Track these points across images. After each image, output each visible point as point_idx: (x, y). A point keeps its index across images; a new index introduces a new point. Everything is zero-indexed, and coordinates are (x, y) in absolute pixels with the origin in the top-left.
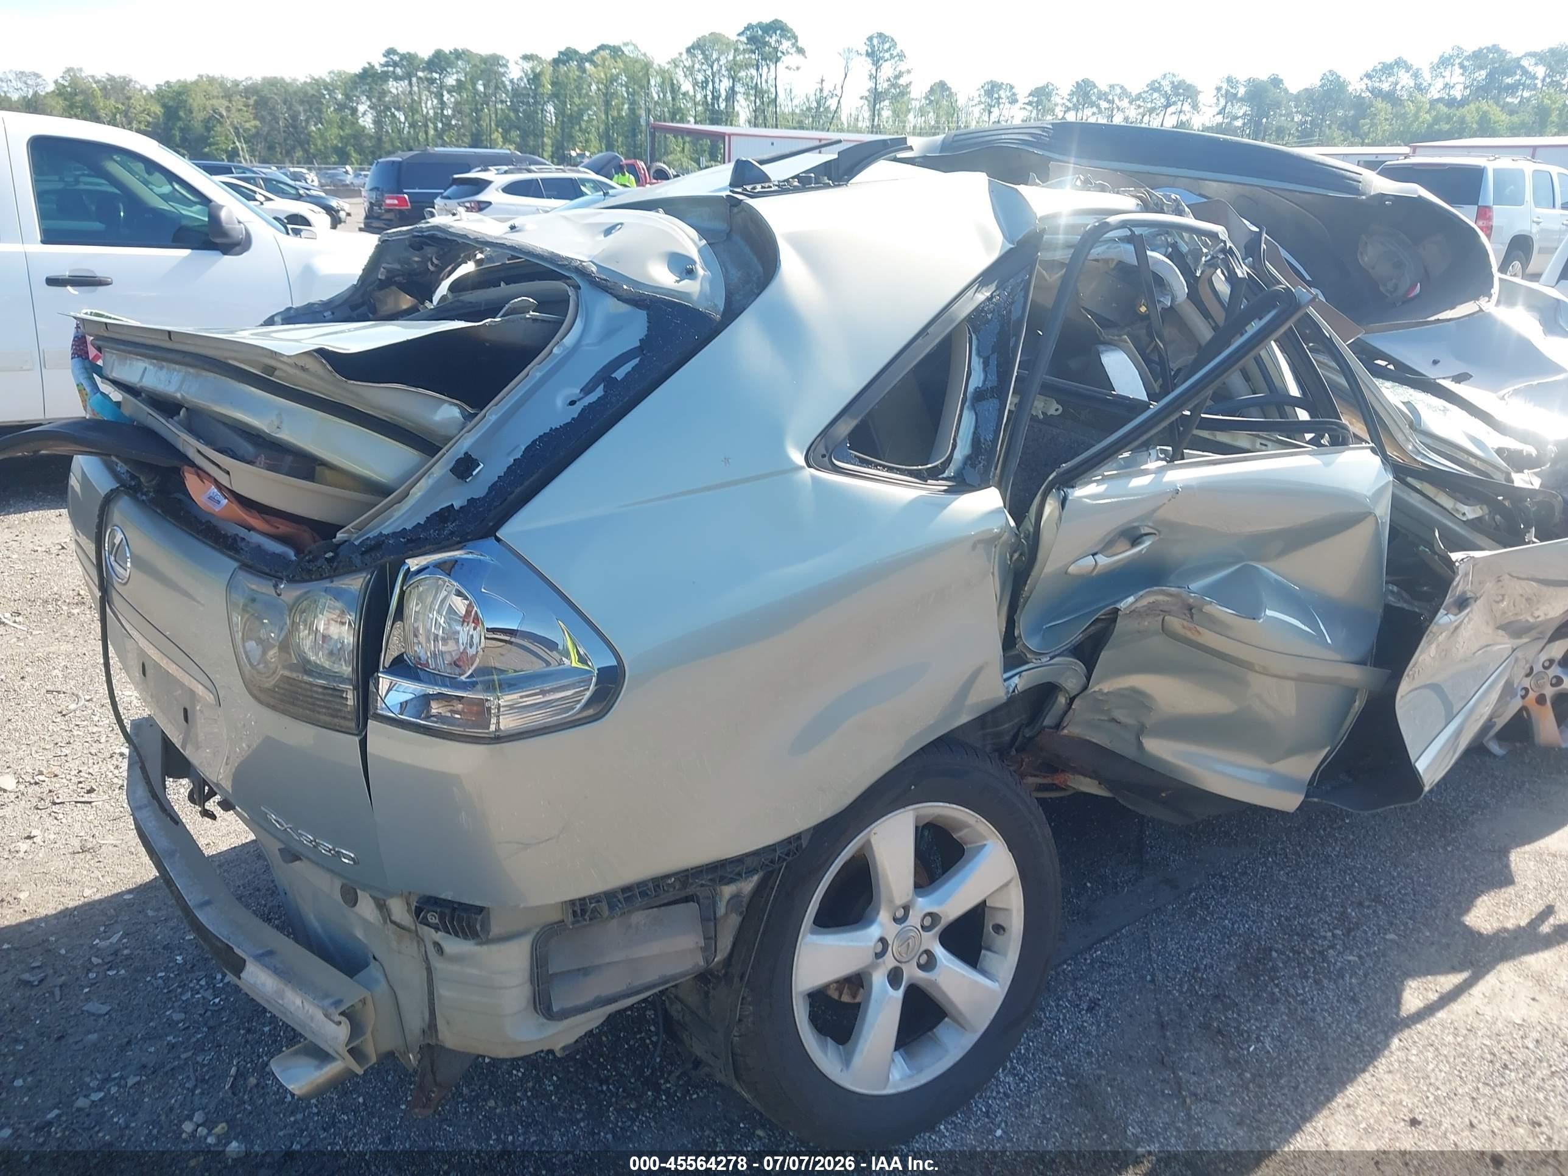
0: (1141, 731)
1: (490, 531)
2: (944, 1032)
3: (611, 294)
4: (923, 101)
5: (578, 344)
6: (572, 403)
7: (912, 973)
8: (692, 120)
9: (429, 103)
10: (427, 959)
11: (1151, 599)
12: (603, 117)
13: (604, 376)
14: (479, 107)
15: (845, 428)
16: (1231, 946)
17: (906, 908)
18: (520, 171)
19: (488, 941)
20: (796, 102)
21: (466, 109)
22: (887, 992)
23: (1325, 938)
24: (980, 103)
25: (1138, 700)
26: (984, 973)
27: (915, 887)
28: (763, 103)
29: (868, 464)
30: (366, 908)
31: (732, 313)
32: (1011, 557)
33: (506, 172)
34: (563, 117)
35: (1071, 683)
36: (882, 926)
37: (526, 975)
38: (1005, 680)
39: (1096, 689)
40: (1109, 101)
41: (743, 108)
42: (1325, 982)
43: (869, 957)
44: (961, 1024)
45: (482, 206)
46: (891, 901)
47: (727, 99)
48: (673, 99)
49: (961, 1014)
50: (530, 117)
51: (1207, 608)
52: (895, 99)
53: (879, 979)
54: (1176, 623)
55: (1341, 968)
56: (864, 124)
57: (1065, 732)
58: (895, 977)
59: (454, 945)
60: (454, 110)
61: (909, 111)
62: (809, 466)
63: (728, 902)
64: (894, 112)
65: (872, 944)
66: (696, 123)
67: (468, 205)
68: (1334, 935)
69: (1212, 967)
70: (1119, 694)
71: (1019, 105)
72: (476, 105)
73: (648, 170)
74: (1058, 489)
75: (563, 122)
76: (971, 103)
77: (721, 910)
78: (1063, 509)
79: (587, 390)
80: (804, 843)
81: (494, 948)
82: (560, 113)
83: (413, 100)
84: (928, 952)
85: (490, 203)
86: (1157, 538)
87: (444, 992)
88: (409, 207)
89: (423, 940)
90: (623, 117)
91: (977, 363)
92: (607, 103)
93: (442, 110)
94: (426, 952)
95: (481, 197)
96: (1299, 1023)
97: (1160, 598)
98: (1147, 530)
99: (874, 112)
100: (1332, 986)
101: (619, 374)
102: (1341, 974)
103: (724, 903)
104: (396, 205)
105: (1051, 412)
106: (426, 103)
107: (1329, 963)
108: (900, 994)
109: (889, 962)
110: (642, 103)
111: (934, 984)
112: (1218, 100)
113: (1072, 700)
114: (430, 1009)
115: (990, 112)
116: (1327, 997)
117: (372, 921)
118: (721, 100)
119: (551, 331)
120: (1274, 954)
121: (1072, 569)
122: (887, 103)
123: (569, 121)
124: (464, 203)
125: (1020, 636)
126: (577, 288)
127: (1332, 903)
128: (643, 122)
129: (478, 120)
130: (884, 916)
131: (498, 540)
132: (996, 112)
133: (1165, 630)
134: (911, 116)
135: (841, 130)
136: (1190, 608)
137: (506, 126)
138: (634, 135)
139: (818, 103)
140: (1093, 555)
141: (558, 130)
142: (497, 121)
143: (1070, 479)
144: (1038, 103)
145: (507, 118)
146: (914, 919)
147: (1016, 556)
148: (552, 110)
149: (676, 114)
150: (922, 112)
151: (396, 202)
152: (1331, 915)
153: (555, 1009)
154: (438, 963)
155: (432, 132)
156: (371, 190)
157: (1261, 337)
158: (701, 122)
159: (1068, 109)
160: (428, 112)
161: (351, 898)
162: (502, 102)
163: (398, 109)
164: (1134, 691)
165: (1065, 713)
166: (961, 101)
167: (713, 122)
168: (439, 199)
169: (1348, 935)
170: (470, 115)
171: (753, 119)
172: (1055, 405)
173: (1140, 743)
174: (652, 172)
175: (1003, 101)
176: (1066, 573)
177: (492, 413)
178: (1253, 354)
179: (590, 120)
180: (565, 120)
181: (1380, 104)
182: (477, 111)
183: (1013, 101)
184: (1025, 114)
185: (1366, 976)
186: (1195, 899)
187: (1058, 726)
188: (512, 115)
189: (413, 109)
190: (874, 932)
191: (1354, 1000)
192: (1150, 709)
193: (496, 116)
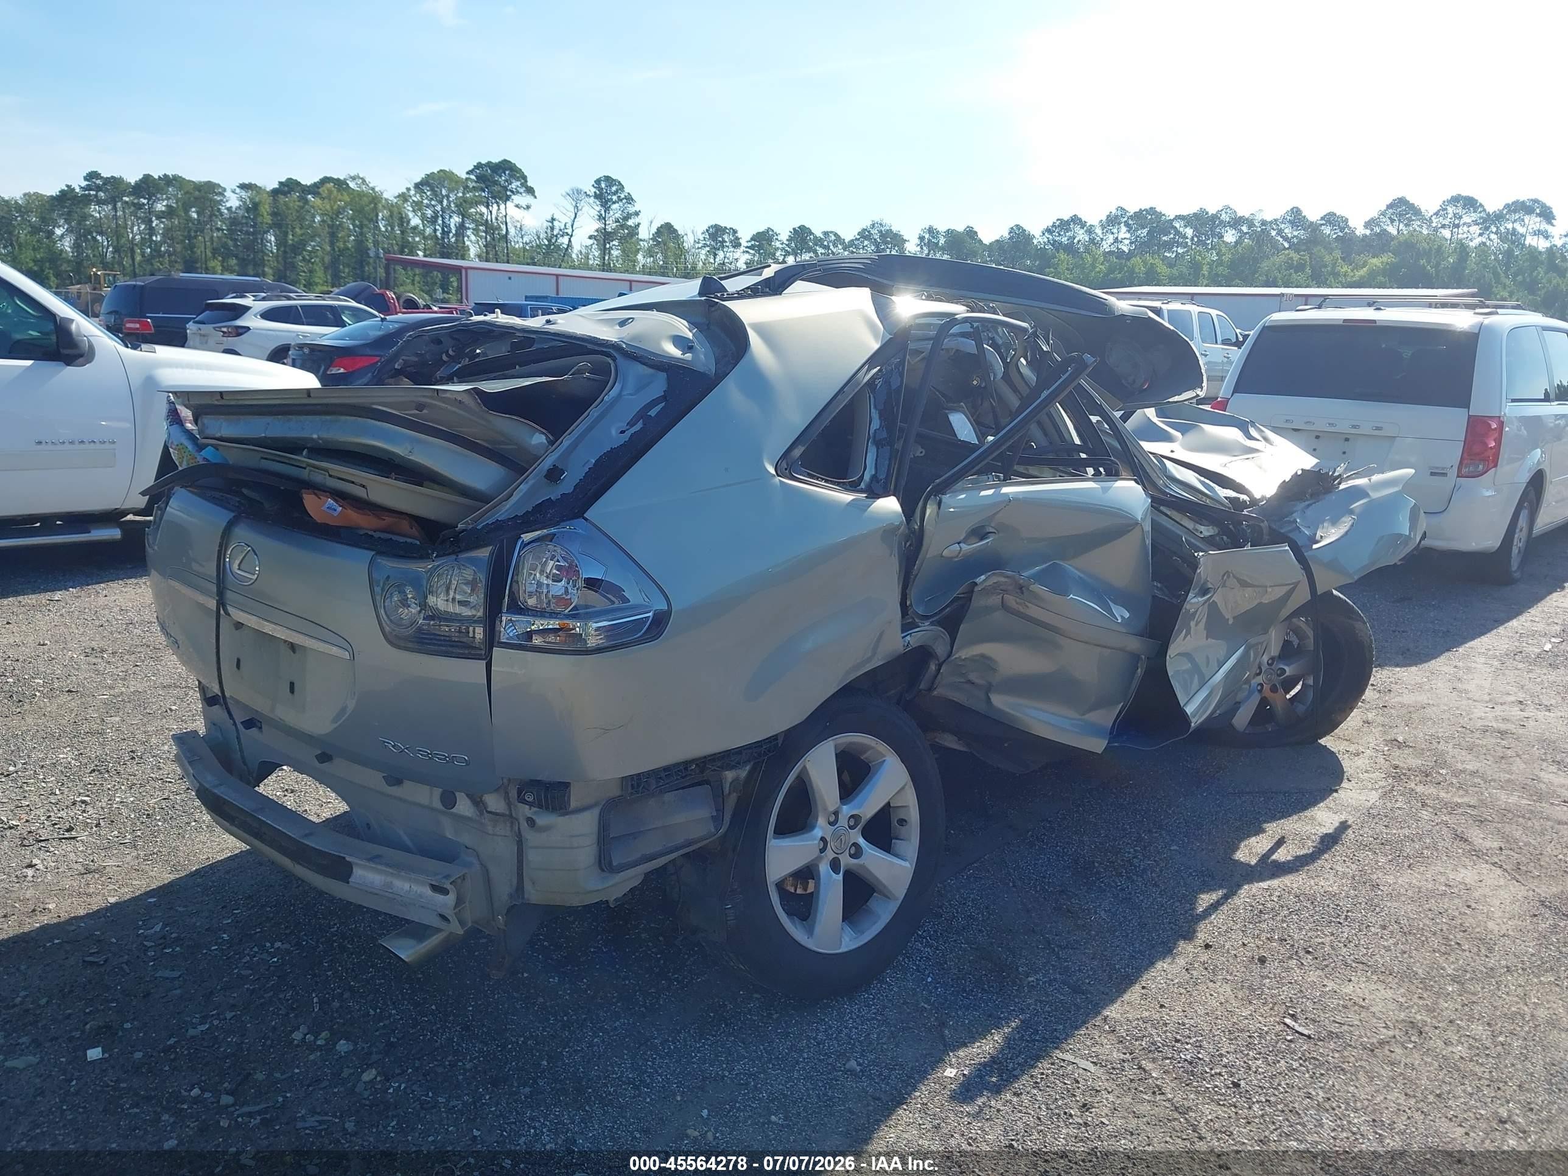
0: (989, 688)
1: (580, 514)
2: (875, 903)
3: (640, 362)
4: (651, 242)
5: (620, 395)
6: (622, 432)
7: (846, 860)
8: (420, 253)
9: (136, 228)
10: (519, 835)
11: (995, 579)
12: (328, 248)
13: (642, 414)
14: (193, 234)
15: (797, 452)
16: (1065, 862)
17: (836, 813)
18: (278, 298)
19: (567, 814)
20: (526, 239)
21: (178, 234)
22: (831, 876)
23: (1129, 853)
24: (705, 245)
25: (986, 663)
26: (896, 856)
27: (841, 799)
28: (493, 239)
29: (812, 477)
30: (464, 806)
31: (720, 376)
32: (905, 544)
33: (264, 299)
34: (285, 247)
35: (940, 650)
36: (821, 828)
37: (595, 837)
38: (903, 637)
39: (957, 656)
40: (825, 247)
41: (473, 245)
42: (1135, 877)
43: (816, 853)
44: (887, 896)
45: (240, 331)
46: (826, 809)
47: (456, 235)
48: (402, 232)
49: (885, 887)
50: (249, 247)
51: (1032, 588)
52: (623, 240)
53: (824, 868)
54: (1011, 600)
55: (1144, 869)
56: (594, 260)
57: (935, 693)
58: (835, 865)
59: (544, 819)
60: (164, 235)
61: (638, 251)
62: (778, 476)
63: (731, 783)
64: (623, 251)
65: (816, 842)
66: (425, 256)
67: (225, 330)
68: (1135, 850)
69: (1054, 875)
70: (972, 659)
71: (742, 249)
72: (189, 232)
73: (398, 299)
74: (935, 496)
75: (285, 252)
76: (697, 245)
77: (726, 791)
78: (939, 508)
79: (631, 424)
80: (780, 741)
81: (574, 817)
82: (281, 243)
83: (117, 225)
84: (855, 845)
85: (248, 329)
86: (997, 536)
87: (533, 857)
88: (153, 331)
89: (517, 820)
90: (348, 249)
91: (875, 415)
92: (333, 235)
93: (151, 236)
94: (519, 829)
95: (239, 323)
96: (1121, 901)
97: (1003, 579)
98: (992, 530)
99: (604, 251)
100: (1140, 879)
101: (653, 413)
102: (1144, 870)
103: (728, 785)
104: (137, 329)
105: (918, 454)
106: (132, 229)
107: (1135, 866)
108: (840, 877)
109: (830, 855)
110: (369, 235)
111: (863, 866)
112: (922, 248)
113: (940, 666)
114: (518, 874)
115: (715, 255)
116: (1138, 886)
117: (470, 815)
118: (451, 235)
119: (601, 387)
120: (1096, 865)
121: (946, 553)
122: (616, 243)
123: (290, 251)
124: (220, 327)
125: (911, 605)
126: (614, 359)
127: (1130, 832)
128: (372, 254)
129: (192, 247)
130: (821, 821)
131: (586, 519)
132: (721, 254)
133: (1004, 606)
134: (640, 257)
135: (574, 267)
136: (1021, 588)
137: (222, 252)
138: (362, 267)
139: (549, 241)
140: (959, 543)
141: (280, 259)
142: (213, 249)
143: (941, 489)
144: (760, 247)
145: (225, 246)
146: (843, 821)
147: (908, 544)
148: (273, 239)
149: (406, 246)
150: (650, 253)
151: (138, 326)
152: (1130, 839)
153: (615, 864)
154: (529, 835)
155: (138, 258)
156: (110, 313)
157: (1050, 399)
158: (430, 256)
159: (787, 254)
160: (133, 238)
161: (449, 800)
162: (218, 229)
163: (101, 233)
164: (983, 656)
165: (936, 677)
166: (688, 242)
167: (443, 256)
168: (191, 323)
169: (1145, 850)
170: (183, 241)
171: (484, 255)
172: (921, 450)
173: (989, 698)
174: (401, 301)
175: (728, 244)
176: (942, 556)
177: (566, 441)
178: (1044, 411)
179: (314, 251)
180: (288, 250)
181: (1062, 256)
182: (190, 238)
183: (736, 244)
184: (747, 256)
185: (1161, 871)
186: (1032, 836)
187: (930, 689)
188: (230, 243)
189: (118, 233)
190: (818, 833)
191: (1156, 885)
192: (994, 670)
193: (212, 244)
